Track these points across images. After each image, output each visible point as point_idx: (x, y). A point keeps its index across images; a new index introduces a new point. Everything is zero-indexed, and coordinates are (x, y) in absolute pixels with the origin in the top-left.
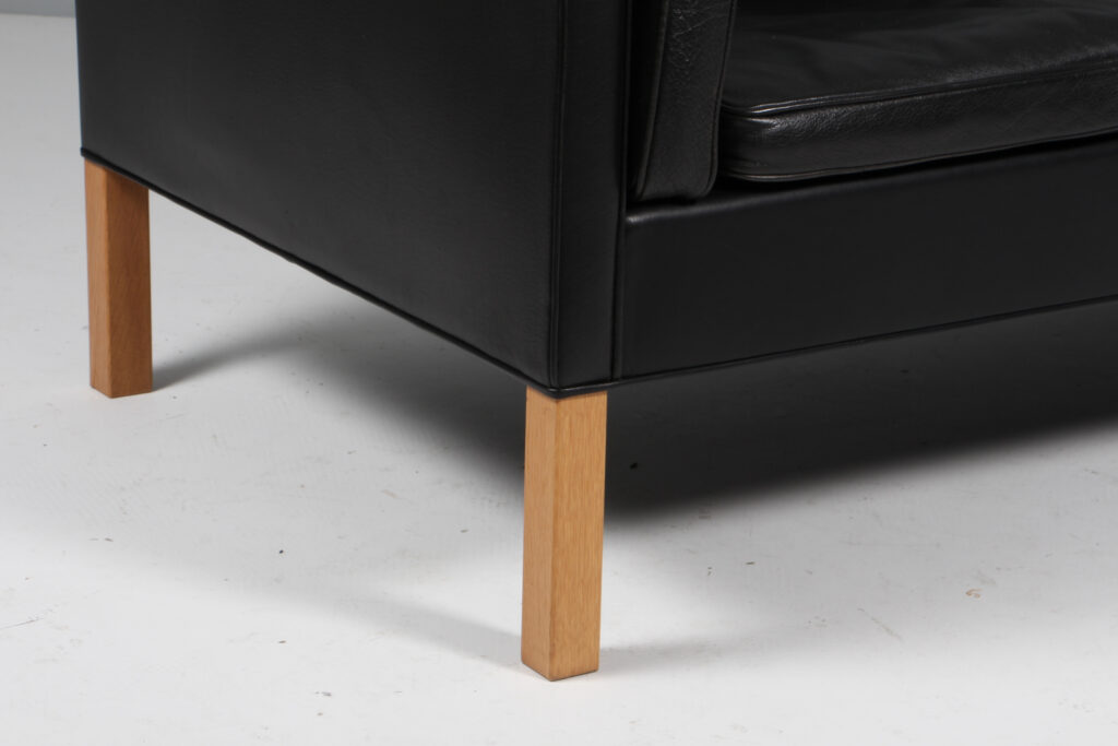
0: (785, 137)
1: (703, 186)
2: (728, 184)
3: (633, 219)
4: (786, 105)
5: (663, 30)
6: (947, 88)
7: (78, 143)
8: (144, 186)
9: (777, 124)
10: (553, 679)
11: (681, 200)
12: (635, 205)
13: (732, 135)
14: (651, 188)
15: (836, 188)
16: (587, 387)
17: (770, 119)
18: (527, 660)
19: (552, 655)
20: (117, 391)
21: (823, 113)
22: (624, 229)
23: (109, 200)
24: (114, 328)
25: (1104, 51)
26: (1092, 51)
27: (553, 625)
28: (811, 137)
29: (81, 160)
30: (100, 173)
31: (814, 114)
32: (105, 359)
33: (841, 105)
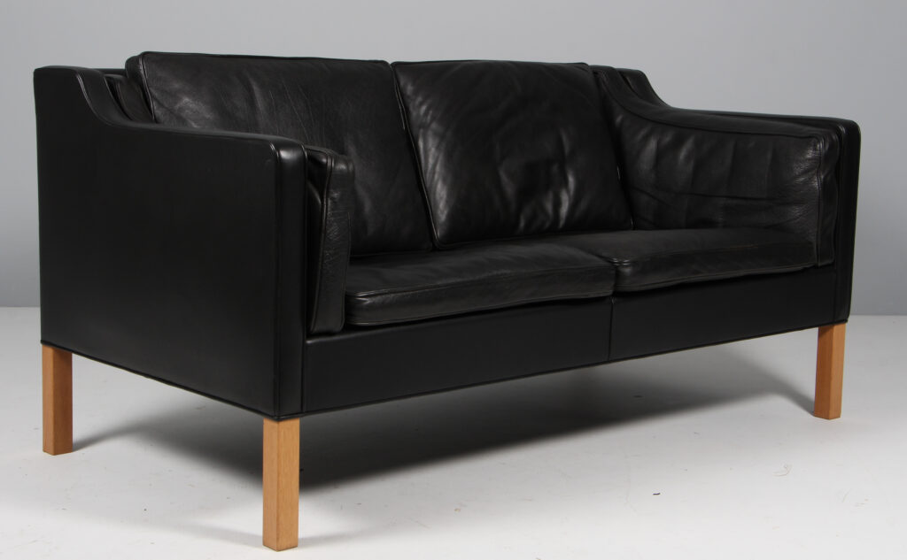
0: (371, 307)
1: (339, 327)
2: (349, 327)
3: (309, 342)
4: (372, 293)
5: (320, 259)
6: (439, 286)
7: (39, 338)
8: (68, 352)
9: (368, 301)
10: (279, 550)
11: (329, 333)
12: (310, 336)
13: (350, 306)
14: (316, 328)
15: (394, 329)
16: (291, 416)
17: (365, 298)
18: (266, 544)
19: (278, 539)
20: (56, 452)
21: (388, 296)
22: (305, 346)
23: (54, 362)
24: (55, 422)
25: (499, 273)
26: (495, 273)
27: (278, 525)
28: (382, 306)
29: (41, 345)
30: (50, 351)
31: (384, 296)
32: (51, 436)
33: (394, 293)
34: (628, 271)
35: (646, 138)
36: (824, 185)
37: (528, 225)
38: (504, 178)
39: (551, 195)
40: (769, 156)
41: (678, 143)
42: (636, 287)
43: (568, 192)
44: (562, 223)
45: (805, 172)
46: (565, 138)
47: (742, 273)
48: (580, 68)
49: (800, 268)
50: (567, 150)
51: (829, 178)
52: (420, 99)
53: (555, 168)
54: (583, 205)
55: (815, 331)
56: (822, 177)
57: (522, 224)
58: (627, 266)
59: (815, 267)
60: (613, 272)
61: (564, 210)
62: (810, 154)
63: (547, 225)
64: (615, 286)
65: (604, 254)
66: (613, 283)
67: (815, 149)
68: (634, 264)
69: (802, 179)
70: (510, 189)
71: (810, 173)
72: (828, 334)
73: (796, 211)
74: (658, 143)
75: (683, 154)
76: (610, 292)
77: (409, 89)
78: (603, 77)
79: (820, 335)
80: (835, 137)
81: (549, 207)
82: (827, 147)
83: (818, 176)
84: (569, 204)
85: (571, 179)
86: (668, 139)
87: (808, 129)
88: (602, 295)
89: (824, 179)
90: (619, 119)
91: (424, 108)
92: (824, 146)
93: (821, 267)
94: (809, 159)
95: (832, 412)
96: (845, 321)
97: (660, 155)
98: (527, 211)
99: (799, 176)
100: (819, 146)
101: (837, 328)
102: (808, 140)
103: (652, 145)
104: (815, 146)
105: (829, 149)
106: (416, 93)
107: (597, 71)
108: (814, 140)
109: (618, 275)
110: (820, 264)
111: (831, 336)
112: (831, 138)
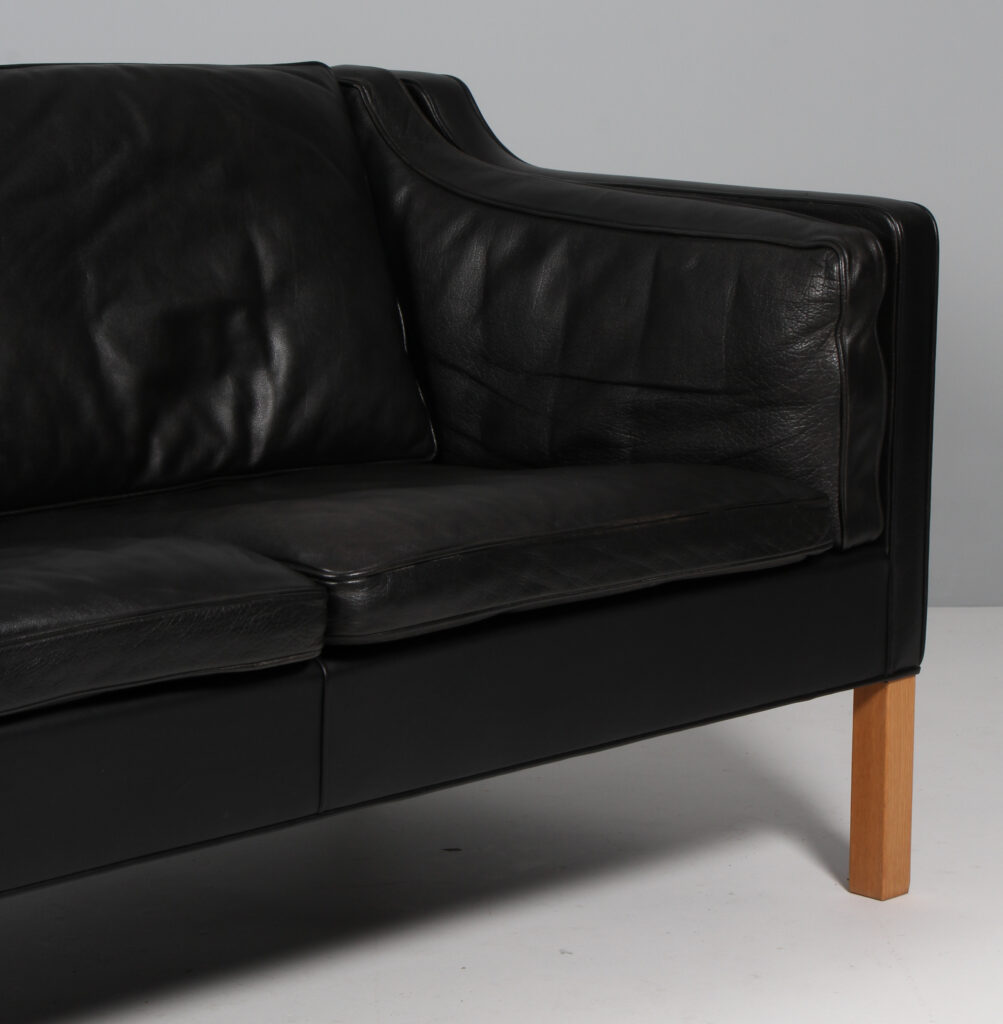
34: (358, 597)
35: (462, 242)
36: (852, 359)
37: (172, 460)
39: (228, 387)
40: (730, 290)
41: (532, 253)
42: (378, 634)
43: (272, 376)
44: (257, 452)
45: (809, 330)
46: (262, 249)
47: (652, 580)
48: (304, 76)
49: (800, 557)
50: (268, 274)
51: (863, 342)
53: (238, 321)
54: (310, 406)
55: (846, 697)
56: (848, 341)
57: (157, 458)
58: (354, 587)
59: (837, 550)
60: (321, 603)
61: (262, 420)
62: (818, 288)
63: (221, 457)
64: (328, 633)
65: (305, 556)
66: (320, 630)
67: (829, 277)
68: (373, 579)
69: (802, 346)
70: (121, 376)
71: (819, 333)
72: (875, 701)
73: (792, 422)
74: (489, 254)
75: (542, 281)
76: (316, 651)
78: (365, 95)
79: (858, 704)
80: (874, 247)
81: (225, 414)
82: (856, 272)
83: (839, 338)
84: (275, 408)
85: (279, 346)
86: (509, 244)
87: (815, 227)
88: (292, 660)
89: (851, 344)
90: (401, 195)
92: (850, 269)
93: (854, 549)
94: (816, 300)
95: (888, 885)
96: (914, 669)
97: (492, 281)
98: (170, 426)
99: (796, 339)
100: (839, 267)
101: (894, 689)
102: (815, 252)
103: (475, 258)
104: (829, 268)
105: (862, 274)
107: (349, 81)
108: (826, 255)
109: (334, 608)
110: (847, 544)
111: (882, 707)
112: (867, 250)
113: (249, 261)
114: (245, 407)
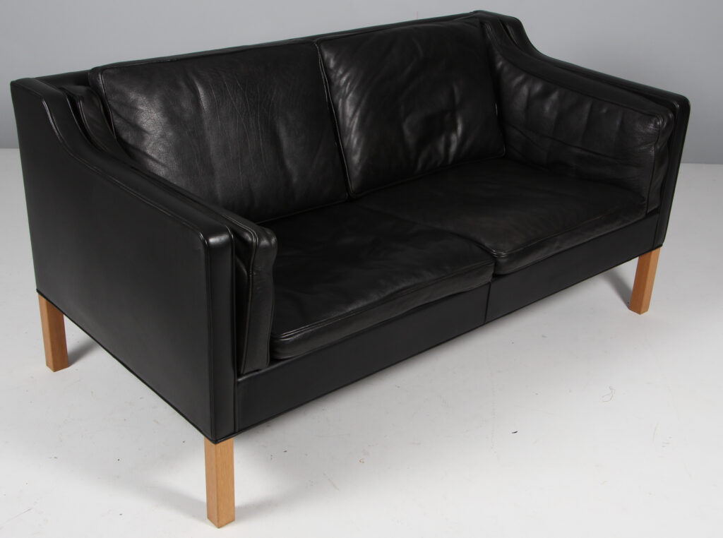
0: (293, 343)
1: (265, 363)
3: (240, 380)
7: (35, 287)
8: (61, 313)
9: (290, 339)
11: (256, 371)
12: (241, 376)
13: (274, 346)
16: (226, 438)
17: (287, 338)
20: (55, 369)
21: (307, 332)
22: (236, 384)
24: (53, 349)
29: (37, 294)
31: (303, 333)
32: (51, 360)
33: (312, 328)
35: (521, 84)
36: (659, 153)
37: (424, 165)
38: (407, 131)
39: (443, 139)
40: (618, 123)
41: (545, 94)
43: (457, 135)
44: (451, 159)
45: (645, 143)
46: (456, 90)
50: (458, 99)
51: (663, 148)
52: (340, 72)
53: (447, 117)
54: (468, 143)
56: (658, 147)
57: (420, 165)
61: (453, 148)
62: (651, 130)
63: (439, 163)
67: (655, 126)
69: (642, 148)
70: (411, 138)
71: (649, 144)
73: (635, 172)
74: (529, 91)
77: (332, 64)
78: (488, 28)
80: (671, 115)
81: (441, 147)
83: (655, 146)
84: (457, 144)
85: (460, 128)
86: (538, 88)
87: (650, 106)
89: (660, 149)
90: (500, 64)
91: (344, 79)
92: (663, 123)
94: (650, 134)
95: (642, 310)
97: (530, 102)
98: (424, 155)
99: (640, 146)
100: (659, 123)
101: (654, 252)
102: (651, 116)
103: (525, 91)
104: (656, 122)
105: (666, 125)
106: (337, 67)
108: (655, 119)
111: (650, 257)
112: (669, 117)
113: (452, 95)
114: (448, 145)
